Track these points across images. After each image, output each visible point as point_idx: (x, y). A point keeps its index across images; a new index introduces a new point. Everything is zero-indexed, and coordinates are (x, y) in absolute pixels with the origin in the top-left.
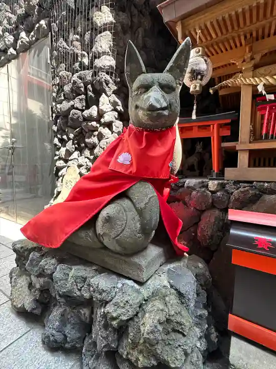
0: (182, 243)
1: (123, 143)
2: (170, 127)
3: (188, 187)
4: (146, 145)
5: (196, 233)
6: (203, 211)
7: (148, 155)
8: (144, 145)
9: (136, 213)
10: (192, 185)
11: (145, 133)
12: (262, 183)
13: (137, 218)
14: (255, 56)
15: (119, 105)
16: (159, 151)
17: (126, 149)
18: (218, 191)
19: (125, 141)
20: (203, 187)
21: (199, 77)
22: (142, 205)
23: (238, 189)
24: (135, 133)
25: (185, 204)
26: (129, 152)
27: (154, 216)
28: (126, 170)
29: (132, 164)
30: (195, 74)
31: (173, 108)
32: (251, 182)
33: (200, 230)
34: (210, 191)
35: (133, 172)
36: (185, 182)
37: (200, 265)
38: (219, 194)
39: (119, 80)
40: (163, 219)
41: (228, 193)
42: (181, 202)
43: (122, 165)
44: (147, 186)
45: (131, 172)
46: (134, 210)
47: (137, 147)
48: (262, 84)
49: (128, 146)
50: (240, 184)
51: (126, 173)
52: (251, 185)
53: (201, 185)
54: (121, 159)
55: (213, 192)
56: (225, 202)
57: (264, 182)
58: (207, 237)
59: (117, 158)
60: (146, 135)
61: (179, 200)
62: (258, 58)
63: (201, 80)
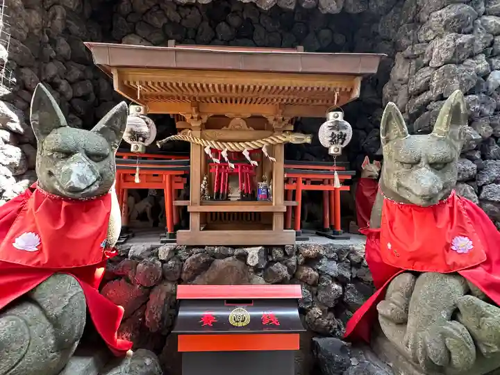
0: (124, 336)
1: (25, 215)
2: (103, 195)
3: (133, 258)
4: (65, 224)
5: (143, 317)
6: (151, 289)
7: (68, 239)
8: (62, 223)
9: (48, 324)
10: (138, 253)
11: (64, 204)
12: (213, 248)
13: (49, 330)
14: (202, 117)
15: (12, 122)
16: (86, 229)
17: (30, 227)
18: (169, 260)
19: (27, 212)
20: (153, 255)
21: (141, 139)
22: (58, 310)
23: (190, 255)
24: (47, 203)
25: (128, 281)
26: (35, 231)
27: (78, 322)
28: (30, 261)
29: (40, 251)
30: (136, 135)
31: (106, 178)
32: (203, 247)
33: (148, 313)
34: (161, 261)
35: (42, 263)
36: (129, 249)
37: (148, 361)
38: (170, 263)
39: (15, 80)
40: (93, 318)
41: (181, 261)
42: (123, 280)
43: (22, 253)
44: (66, 280)
45: (39, 263)
46: (44, 319)
47: (51, 227)
48: (208, 147)
49: (34, 222)
50: (193, 250)
51: (30, 265)
52: (202, 250)
53: (149, 253)
54: (19, 243)
55: (163, 262)
56: (176, 273)
57: (214, 246)
58: (157, 321)
59: (12, 240)
60: (66, 207)
61: (119, 277)
62: (205, 119)
63: (143, 141)
